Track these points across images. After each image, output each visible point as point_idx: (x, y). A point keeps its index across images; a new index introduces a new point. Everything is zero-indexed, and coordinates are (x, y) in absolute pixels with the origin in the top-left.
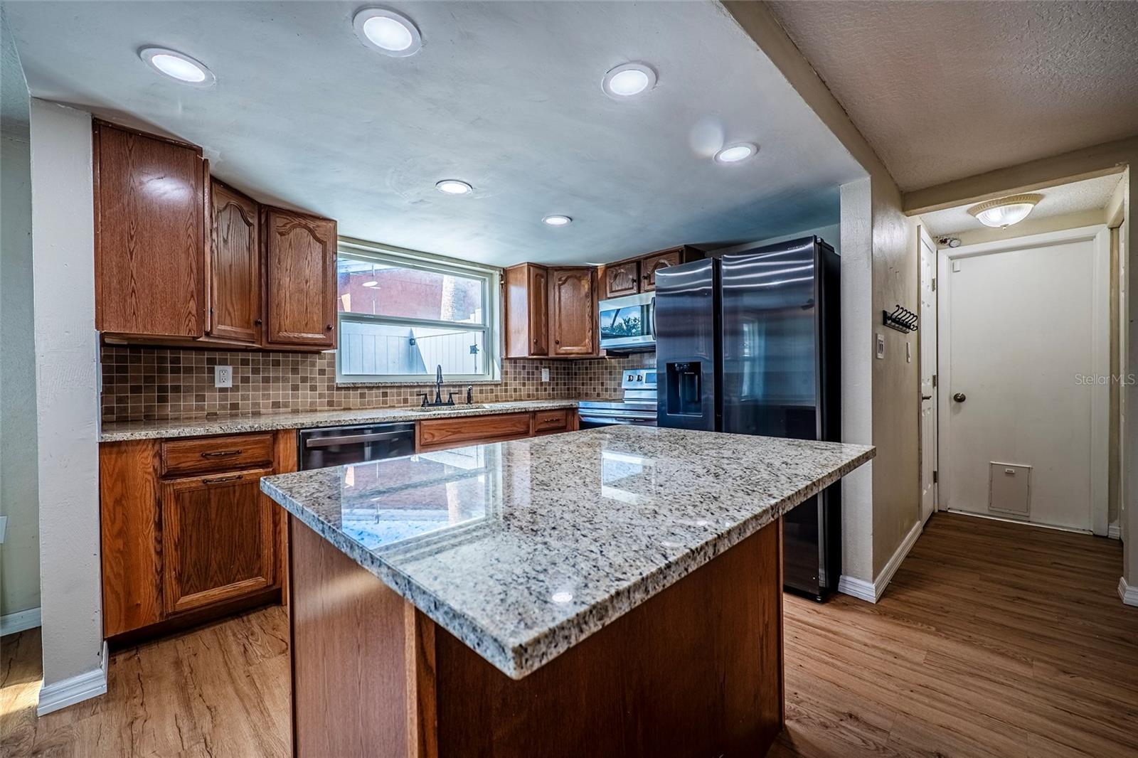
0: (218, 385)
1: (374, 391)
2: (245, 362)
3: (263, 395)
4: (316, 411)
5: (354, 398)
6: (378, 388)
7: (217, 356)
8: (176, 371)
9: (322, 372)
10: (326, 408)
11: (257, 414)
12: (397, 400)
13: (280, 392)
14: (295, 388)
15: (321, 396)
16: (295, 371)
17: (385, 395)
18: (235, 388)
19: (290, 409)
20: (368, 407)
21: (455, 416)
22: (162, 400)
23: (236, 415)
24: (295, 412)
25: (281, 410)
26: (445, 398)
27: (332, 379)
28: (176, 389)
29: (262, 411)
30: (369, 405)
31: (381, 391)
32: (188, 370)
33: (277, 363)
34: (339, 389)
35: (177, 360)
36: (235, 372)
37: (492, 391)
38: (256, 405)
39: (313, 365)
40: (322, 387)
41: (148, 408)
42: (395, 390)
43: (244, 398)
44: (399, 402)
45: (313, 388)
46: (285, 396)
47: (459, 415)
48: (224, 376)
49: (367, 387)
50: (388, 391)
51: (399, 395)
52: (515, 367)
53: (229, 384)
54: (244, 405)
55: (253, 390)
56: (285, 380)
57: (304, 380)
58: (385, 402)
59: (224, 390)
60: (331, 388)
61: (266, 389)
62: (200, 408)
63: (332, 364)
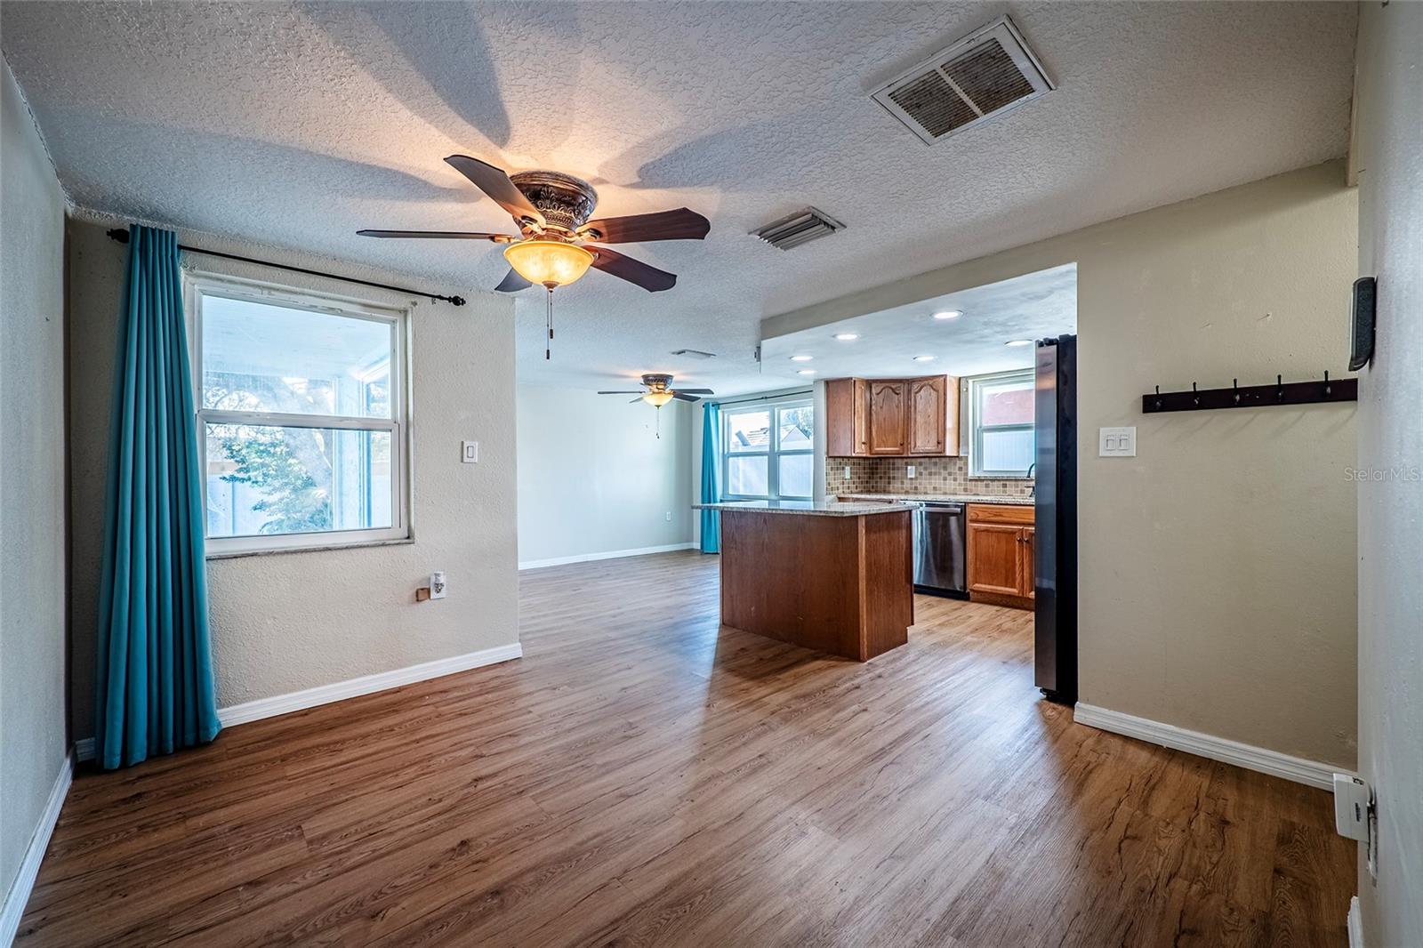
0: (909, 476)
1: (996, 483)
2: (921, 464)
3: (929, 482)
4: (957, 493)
5: (981, 486)
6: (999, 480)
7: (909, 460)
8: (894, 469)
9: (960, 469)
10: (963, 492)
11: (926, 493)
13: (937, 481)
14: (945, 479)
15: (960, 484)
16: (945, 468)
17: (1005, 486)
18: (916, 478)
22: (889, 483)
23: (917, 493)
24: (945, 494)
25: (938, 492)
27: (966, 474)
28: (894, 478)
29: (928, 491)
31: (1002, 483)
32: (898, 469)
33: (935, 464)
34: (971, 480)
35: (894, 464)
36: (919, 469)
38: (925, 488)
39: (955, 464)
40: (960, 479)
41: (885, 487)
42: (1013, 483)
43: (921, 483)
44: (1016, 492)
45: (955, 480)
46: (940, 483)
48: (911, 471)
49: (990, 480)
50: (1008, 483)
53: (913, 476)
54: (921, 488)
55: (924, 479)
56: (940, 474)
57: (950, 474)
58: (1005, 492)
59: (911, 479)
60: (965, 480)
61: (930, 479)
62: (902, 488)
63: (966, 464)
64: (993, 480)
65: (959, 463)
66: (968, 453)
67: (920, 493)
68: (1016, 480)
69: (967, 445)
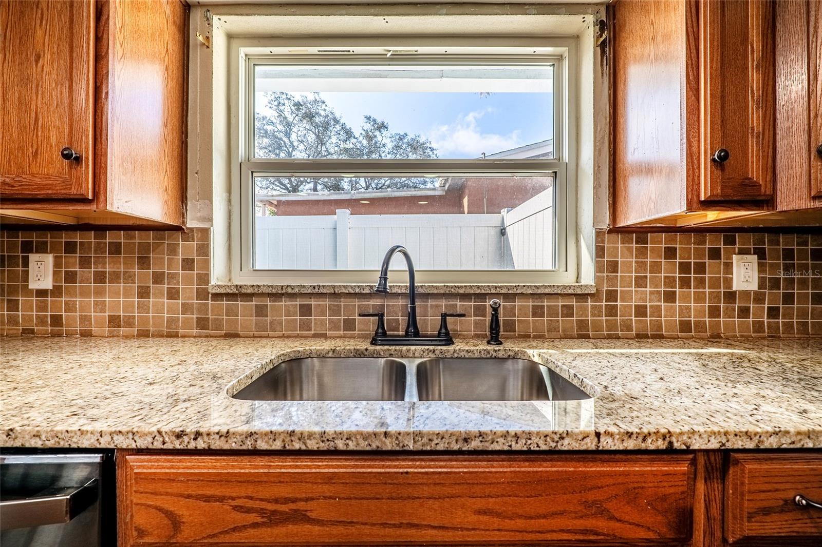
0: (33, 285)
1: (283, 303)
2: (70, 248)
3: (96, 303)
4: (176, 335)
5: (244, 316)
6: (292, 296)
7: (34, 238)
9: (188, 264)
10: (195, 332)
12: (331, 322)
13: (120, 300)
14: (144, 293)
16: (144, 262)
17: (306, 310)
18: (57, 291)
19: (135, 331)
20: (271, 334)
21: (277, 445)
23: (59, 335)
26: (429, 322)
27: (204, 278)
29: (95, 330)
30: (274, 330)
31: (298, 302)
33: (116, 249)
34: (217, 296)
36: (57, 264)
37: (568, 311)
38: (85, 319)
39: (173, 250)
40: (188, 291)
42: (327, 302)
43: (70, 308)
44: (335, 326)
45: (173, 294)
46: (128, 306)
47: (297, 446)
48: (42, 271)
49: (269, 295)
50: (313, 302)
51: (335, 311)
52: (642, 253)
53: (47, 283)
55: (82, 295)
56: (129, 278)
57: (158, 278)
58: (306, 326)
59: (42, 293)
60: (202, 294)
61: (99, 293)
62: (13, 321)
63: (204, 250)
64: (276, 295)
65: (185, 248)
66: (210, 220)
67: (69, 335)
68: (335, 295)
69: (207, 195)
